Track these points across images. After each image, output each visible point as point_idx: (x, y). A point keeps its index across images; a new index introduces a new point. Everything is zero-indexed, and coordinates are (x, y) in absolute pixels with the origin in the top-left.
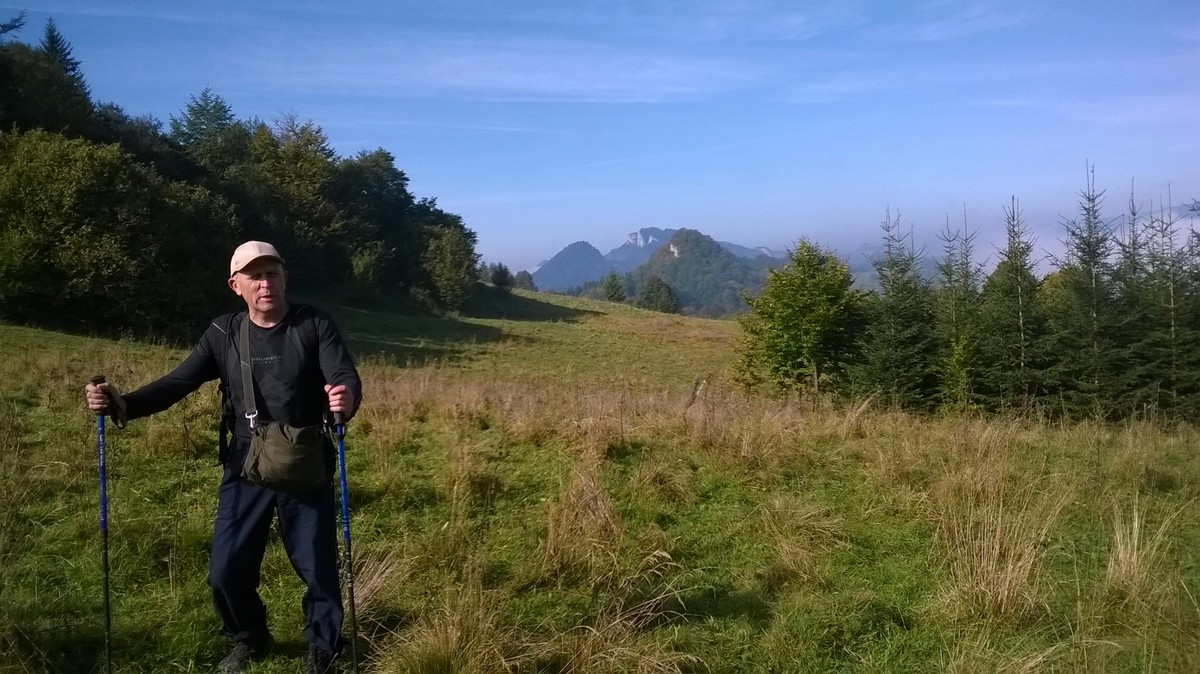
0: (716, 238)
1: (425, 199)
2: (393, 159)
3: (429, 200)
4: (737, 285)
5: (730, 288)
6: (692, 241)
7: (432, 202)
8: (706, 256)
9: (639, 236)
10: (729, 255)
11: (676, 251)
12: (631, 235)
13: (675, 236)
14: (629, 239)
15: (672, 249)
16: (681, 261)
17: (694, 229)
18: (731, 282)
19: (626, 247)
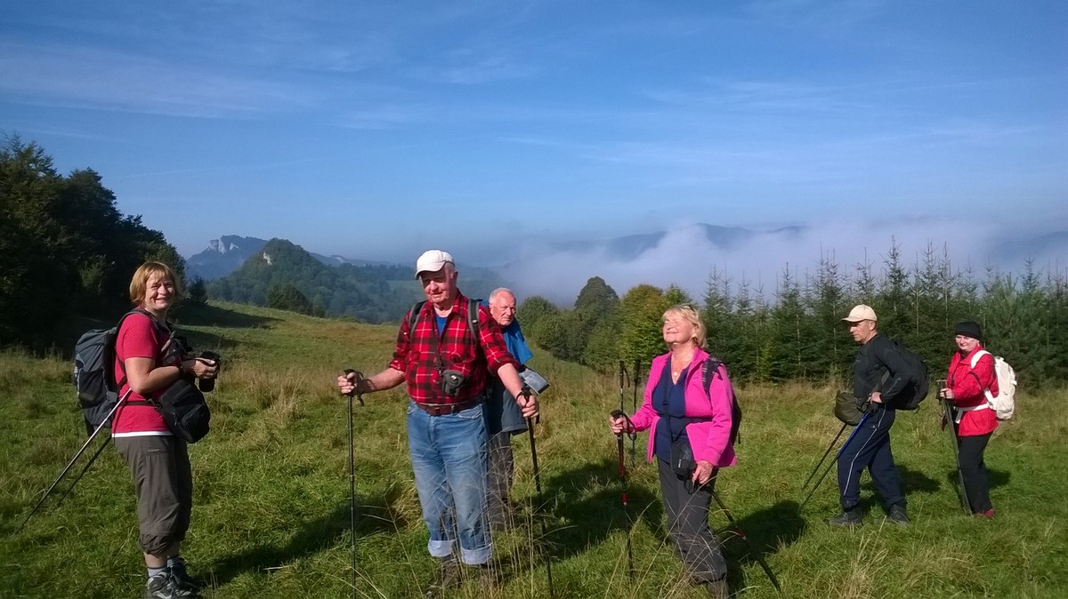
0: (306, 248)
1: (132, 217)
2: (100, 178)
3: (135, 217)
4: (327, 290)
5: (321, 293)
6: (284, 250)
7: (138, 219)
8: (298, 265)
9: (221, 243)
10: (318, 263)
11: (268, 259)
12: (212, 242)
13: (267, 246)
14: (210, 246)
15: (265, 257)
16: (275, 268)
17: (285, 239)
18: (322, 287)
19: (206, 254)
